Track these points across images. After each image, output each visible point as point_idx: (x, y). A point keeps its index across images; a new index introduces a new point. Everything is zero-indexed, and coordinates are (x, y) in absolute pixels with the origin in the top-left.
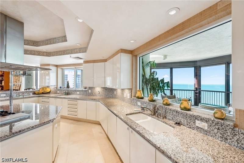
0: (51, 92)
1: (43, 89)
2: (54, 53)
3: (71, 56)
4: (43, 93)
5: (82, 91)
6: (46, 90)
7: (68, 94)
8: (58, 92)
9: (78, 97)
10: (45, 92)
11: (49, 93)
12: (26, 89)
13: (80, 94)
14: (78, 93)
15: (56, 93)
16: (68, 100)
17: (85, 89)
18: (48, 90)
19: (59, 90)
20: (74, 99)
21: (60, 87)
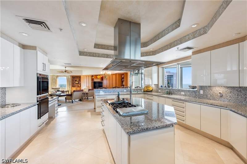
0: (153, 90)
1: (147, 88)
2: (159, 50)
3: (178, 48)
4: (147, 91)
5: (189, 91)
6: (149, 89)
7: (169, 93)
8: (160, 91)
9: (183, 98)
10: (148, 90)
11: (151, 91)
12: (136, 87)
13: (185, 95)
14: (183, 93)
15: (157, 92)
16: (172, 100)
17: (194, 89)
18: (151, 89)
19: (160, 89)
20: (180, 100)
21: (161, 86)
